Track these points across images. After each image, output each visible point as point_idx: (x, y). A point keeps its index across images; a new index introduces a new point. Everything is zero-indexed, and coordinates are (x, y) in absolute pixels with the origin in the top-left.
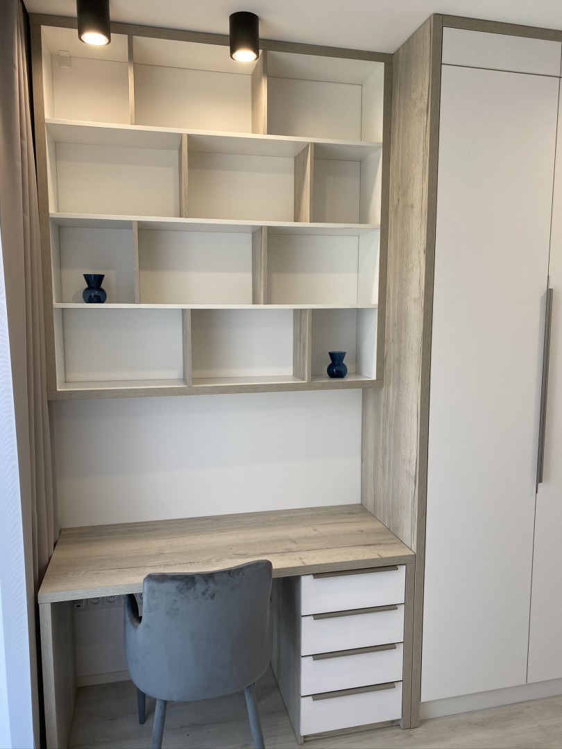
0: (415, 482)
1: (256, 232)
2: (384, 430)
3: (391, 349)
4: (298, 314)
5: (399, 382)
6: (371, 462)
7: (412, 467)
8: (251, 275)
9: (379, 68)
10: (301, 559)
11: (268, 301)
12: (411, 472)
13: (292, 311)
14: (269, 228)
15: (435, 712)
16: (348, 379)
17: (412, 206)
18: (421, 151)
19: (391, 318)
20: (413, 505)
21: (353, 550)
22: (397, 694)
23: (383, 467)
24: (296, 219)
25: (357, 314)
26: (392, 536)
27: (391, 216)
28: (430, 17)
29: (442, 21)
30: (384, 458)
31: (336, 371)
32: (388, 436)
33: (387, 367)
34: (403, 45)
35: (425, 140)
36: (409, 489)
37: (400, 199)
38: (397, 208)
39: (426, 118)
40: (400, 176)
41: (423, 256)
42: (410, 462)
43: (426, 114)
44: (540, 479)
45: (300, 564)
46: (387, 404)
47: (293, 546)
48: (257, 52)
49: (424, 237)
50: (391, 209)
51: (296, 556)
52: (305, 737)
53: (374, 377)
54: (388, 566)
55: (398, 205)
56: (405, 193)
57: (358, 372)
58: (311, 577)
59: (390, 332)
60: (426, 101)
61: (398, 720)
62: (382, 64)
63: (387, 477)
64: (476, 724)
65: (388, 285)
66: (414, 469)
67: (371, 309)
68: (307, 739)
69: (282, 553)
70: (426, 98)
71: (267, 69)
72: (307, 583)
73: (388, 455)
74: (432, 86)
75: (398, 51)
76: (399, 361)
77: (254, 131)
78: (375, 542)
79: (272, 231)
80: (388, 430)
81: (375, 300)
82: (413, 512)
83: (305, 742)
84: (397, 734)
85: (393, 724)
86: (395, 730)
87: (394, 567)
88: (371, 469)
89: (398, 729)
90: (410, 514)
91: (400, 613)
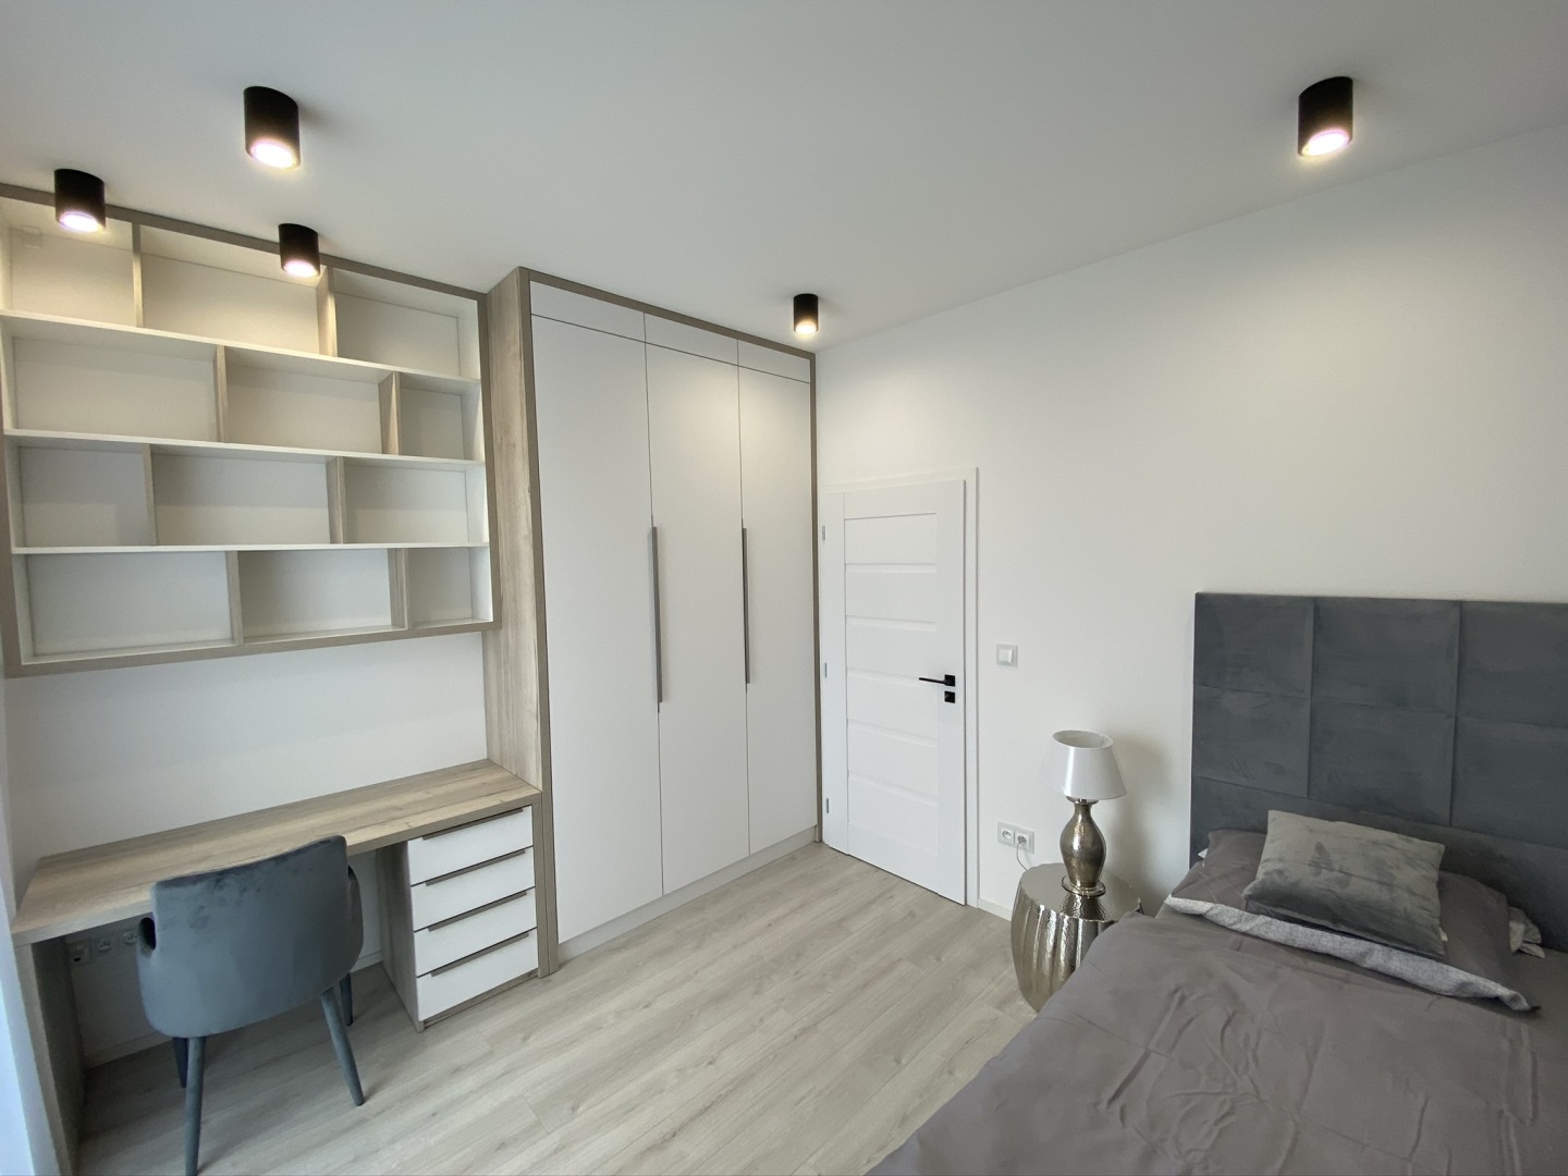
0: (539, 719)
1: (330, 463)
2: (506, 673)
3: (507, 588)
4: (393, 554)
5: (517, 622)
6: (495, 710)
8: (325, 512)
9: (472, 305)
10: (406, 823)
11: (351, 538)
13: (386, 552)
14: (346, 459)
15: (574, 951)
17: (515, 446)
19: (503, 555)
20: (536, 744)
21: (471, 802)
22: (532, 944)
23: (507, 713)
24: (384, 451)
25: (471, 552)
26: (519, 781)
27: (496, 453)
28: (515, 270)
29: (527, 276)
30: (507, 703)
32: (510, 678)
33: (503, 607)
34: (495, 288)
35: (520, 384)
36: (532, 727)
37: (503, 438)
39: (520, 361)
40: (501, 416)
41: (528, 495)
44: (660, 699)
45: (405, 828)
46: (507, 646)
47: (398, 813)
48: (318, 269)
49: (528, 476)
50: (494, 444)
51: (402, 821)
52: (425, 1022)
53: (491, 619)
54: (513, 810)
55: (501, 444)
56: (507, 430)
57: (474, 615)
58: (421, 839)
60: (519, 347)
61: (536, 970)
62: (475, 303)
63: (511, 722)
64: (616, 949)
67: (484, 548)
68: (427, 1024)
69: (384, 823)
70: (519, 343)
71: (333, 287)
72: (415, 848)
73: (510, 698)
74: (524, 332)
75: (490, 292)
76: (515, 600)
77: (323, 351)
78: (499, 790)
79: (349, 463)
80: (509, 672)
81: (486, 538)
82: (537, 750)
83: (426, 1028)
84: (534, 985)
85: (531, 975)
86: (534, 981)
87: (519, 810)
88: (495, 718)
89: (537, 981)
90: (534, 754)
91: (529, 857)
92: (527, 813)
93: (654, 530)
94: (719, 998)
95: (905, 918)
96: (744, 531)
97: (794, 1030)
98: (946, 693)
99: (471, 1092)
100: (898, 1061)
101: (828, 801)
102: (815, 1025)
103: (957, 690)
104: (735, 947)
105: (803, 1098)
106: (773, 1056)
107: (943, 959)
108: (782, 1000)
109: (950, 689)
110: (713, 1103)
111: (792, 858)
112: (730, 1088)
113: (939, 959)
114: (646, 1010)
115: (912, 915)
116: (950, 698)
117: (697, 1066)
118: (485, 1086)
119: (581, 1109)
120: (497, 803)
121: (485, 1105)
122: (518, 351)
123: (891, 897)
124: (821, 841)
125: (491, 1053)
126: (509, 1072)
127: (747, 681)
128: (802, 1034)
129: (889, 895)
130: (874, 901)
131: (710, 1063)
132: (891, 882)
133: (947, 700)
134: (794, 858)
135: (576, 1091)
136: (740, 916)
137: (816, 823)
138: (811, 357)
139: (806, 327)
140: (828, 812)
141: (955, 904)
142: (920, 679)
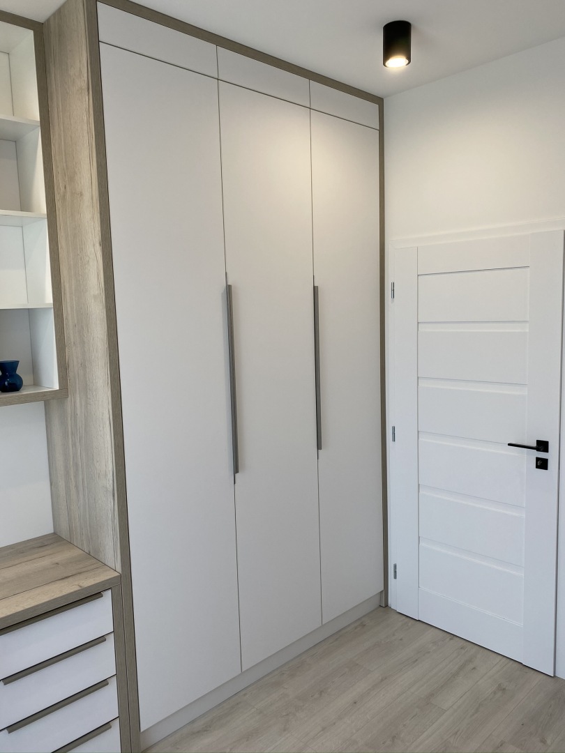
0: (114, 496)
2: (74, 445)
3: (74, 354)
5: (86, 389)
6: (62, 484)
7: (109, 481)
9: (28, 36)
12: (108, 486)
15: (157, 737)
16: (24, 392)
17: (81, 194)
18: (86, 134)
19: (70, 318)
20: (113, 522)
21: (47, 588)
22: (114, 734)
23: (77, 487)
25: (30, 315)
26: (94, 561)
27: (58, 204)
30: (76, 476)
31: (9, 384)
32: (79, 451)
33: (71, 374)
34: (54, 15)
35: (88, 123)
36: (108, 505)
37: (67, 186)
38: (64, 196)
39: (87, 97)
40: (64, 161)
42: (106, 475)
43: (87, 93)
44: (236, 470)
46: (75, 415)
49: (98, 228)
50: (57, 197)
53: (57, 387)
54: (92, 596)
55: (65, 192)
56: (72, 179)
57: (37, 382)
59: (70, 333)
60: (86, 79)
62: (32, 33)
63: (81, 496)
64: (198, 732)
65: (62, 281)
66: (111, 482)
67: (45, 310)
70: (85, 75)
73: (80, 472)
74: (91, 63)
75: (48, 20)
76: (83, 365)
78: (74, 572)
80: (78, 444)
81: (49, 299)
82: (114, 530)
87: (98, 595)
88: (62, 492)
90: (111, 532)
91: (110, 644)
92: (108, 596)
93: (229, 289)
95: (495, 693)
96: (315, 289)
98: (538, 459)
101: (395, 566)
103: (551, 456)
107: (549, 742)
109: (542, 455)
113: (543, 741)
115: (502, 689)
116: (542, 464)
120: (76, 588)
122: (84, 85)
123: (474, 668)
124: (387, 605)
127: (319, 447)
129: (472, 666)
132: (472, 652)
133: (537, 467)
134: (363, 625)
136: (321, 693)
137: (382, 588)
138: (379, 101)
139: (397, 63)
140: (395, 577)
141: (545, 677)
142: (509, 445)
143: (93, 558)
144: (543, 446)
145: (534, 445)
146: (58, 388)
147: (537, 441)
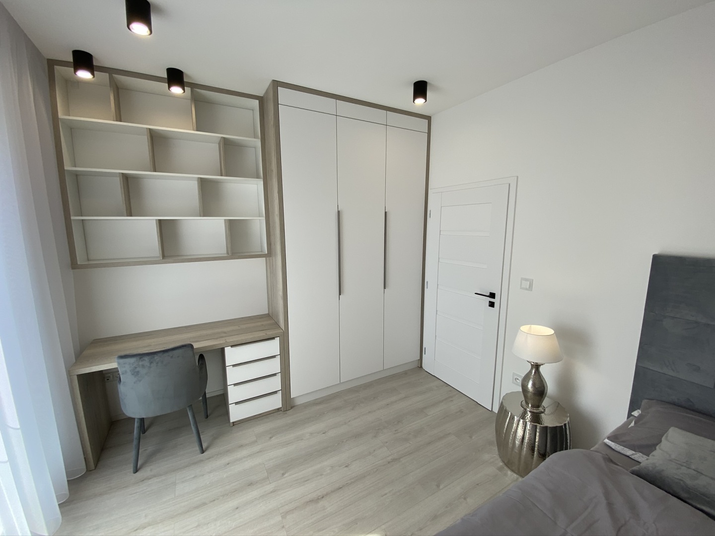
0: (282, 299)
2: (273, 277)
3: (272, 239)
5: (275, 252)
7: (280, 293)
9: (256, 103)
13: (225, 220)
15: (299, 402)
20: (282, 310)
21: (254, 333)
22: (279, 396)
23: (273, 295)
25: (260, 221)
28: (272, 81)
30: (273, 291)
33: (270, 247)
34: (265, 93)
35: (274, 140)
38: (269, 171)
39: (273, 129)
42: (280, 289)
44: (340, 294)
45: (225, 341)
46: (273, 264)
49: (277, 186)
51: (224, 339)
52: (233, 423)
54: (270, 338)
56: (271, 164)
58: (230, 347)
59: (271, 230)
60: (273, 121)
61: (281, 408)
62: (258, 101)
63: (275, 299)
65: (269, 208)
66: (282, 293)
70: (273, 119)
72: (228, 350)
74: (274, 114)
75: (263, 95)
76: (275, 244)
78: (267, 329)
81: (264, 215)
82: (282, 313)
83: (233, 425)
84: (280, 414)
85: (278, 410)
86: (279, 413)
87: (273, 338)
88: (270, 296)
89: (281, 412)
91: (278, 359)
92: (277, 340)
94: (357, 436)
95: (457, 412)
96: (386, 213)
97: (389, 459)
98: (490, 302)
99: (244, 457)
100: (438, 486)
101: (426, 348)
102: (400, 458)
103: (496, 301)
104: (369, 412)
105: (386, 494)
106: (376, 469)
107: (473, 438)
108: (387, 442)
109: (492, 300)
110: (344, 486)
111: (405, 374)
112: (353, 480)
113: (471, 437)
114: (324, 435)
115: (461, 411)
116: (492, 305)
117: (340, 466)
118: (250, 456)
119: (286, 475)
120: (264, 334)
121: (248, 464)
122: (273, 123)
123: (452, 401)
124: (421, 367)
125: (256, 441)
126: (261, 451)
127: (385, 288)
128: (392, 462)
129: (451, 399)
130: (442, 401)
131: (346, 466)
132: (453, 393)
135: (286, 466)
136: (374, 398)
137: (419, 358)
138: (428, 118)
139: (420, 101)
140: (425, 354)
141: (487, 410)
142: (475, 293)
143: (276, 325)
144: (492, 295)
145: (488, 294)
146: (267, 253)
147: (490, 293)
